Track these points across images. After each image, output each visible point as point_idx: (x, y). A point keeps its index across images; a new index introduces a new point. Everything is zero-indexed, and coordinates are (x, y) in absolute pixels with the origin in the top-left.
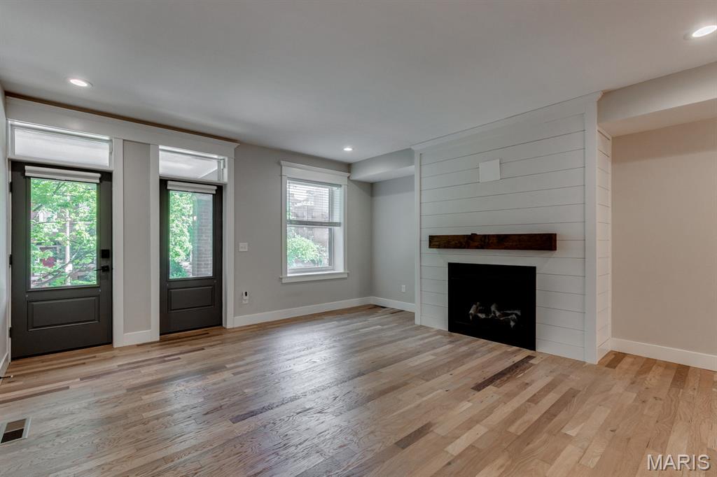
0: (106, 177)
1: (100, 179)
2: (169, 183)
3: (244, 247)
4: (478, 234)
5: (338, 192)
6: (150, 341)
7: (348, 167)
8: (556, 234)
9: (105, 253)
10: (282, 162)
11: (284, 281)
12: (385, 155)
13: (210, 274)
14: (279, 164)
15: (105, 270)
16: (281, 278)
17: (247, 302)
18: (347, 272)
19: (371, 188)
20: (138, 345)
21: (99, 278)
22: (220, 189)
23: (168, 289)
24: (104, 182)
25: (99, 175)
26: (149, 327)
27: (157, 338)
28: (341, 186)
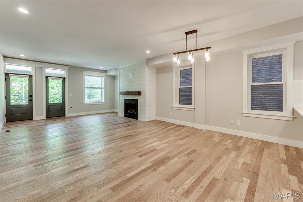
0: (31, 76)
1: (29, 77)
2: (49, 77)
3: (71, 95)
4: (129, 91)
5: (103, 79)
6: (42, 119)
7: (106, 71)
8: (140, 92)
9: (31, 96)
10: (83, 71)
11: (84, 104)
12: (112, 69)
13: (61, 102)
14: (82, 71)
15: (31, 100)
16: (83, 104)
17: (72, 110)
18: (105, 102)
19: (114, 78)
20: (40, 120)
21: (29, 102)
22: (64, 79)
23: (49, 106)
24: (30, 78)
25: (29, 76)
26: (43, 115)
27: (45, 118)
28: (103, 77)
